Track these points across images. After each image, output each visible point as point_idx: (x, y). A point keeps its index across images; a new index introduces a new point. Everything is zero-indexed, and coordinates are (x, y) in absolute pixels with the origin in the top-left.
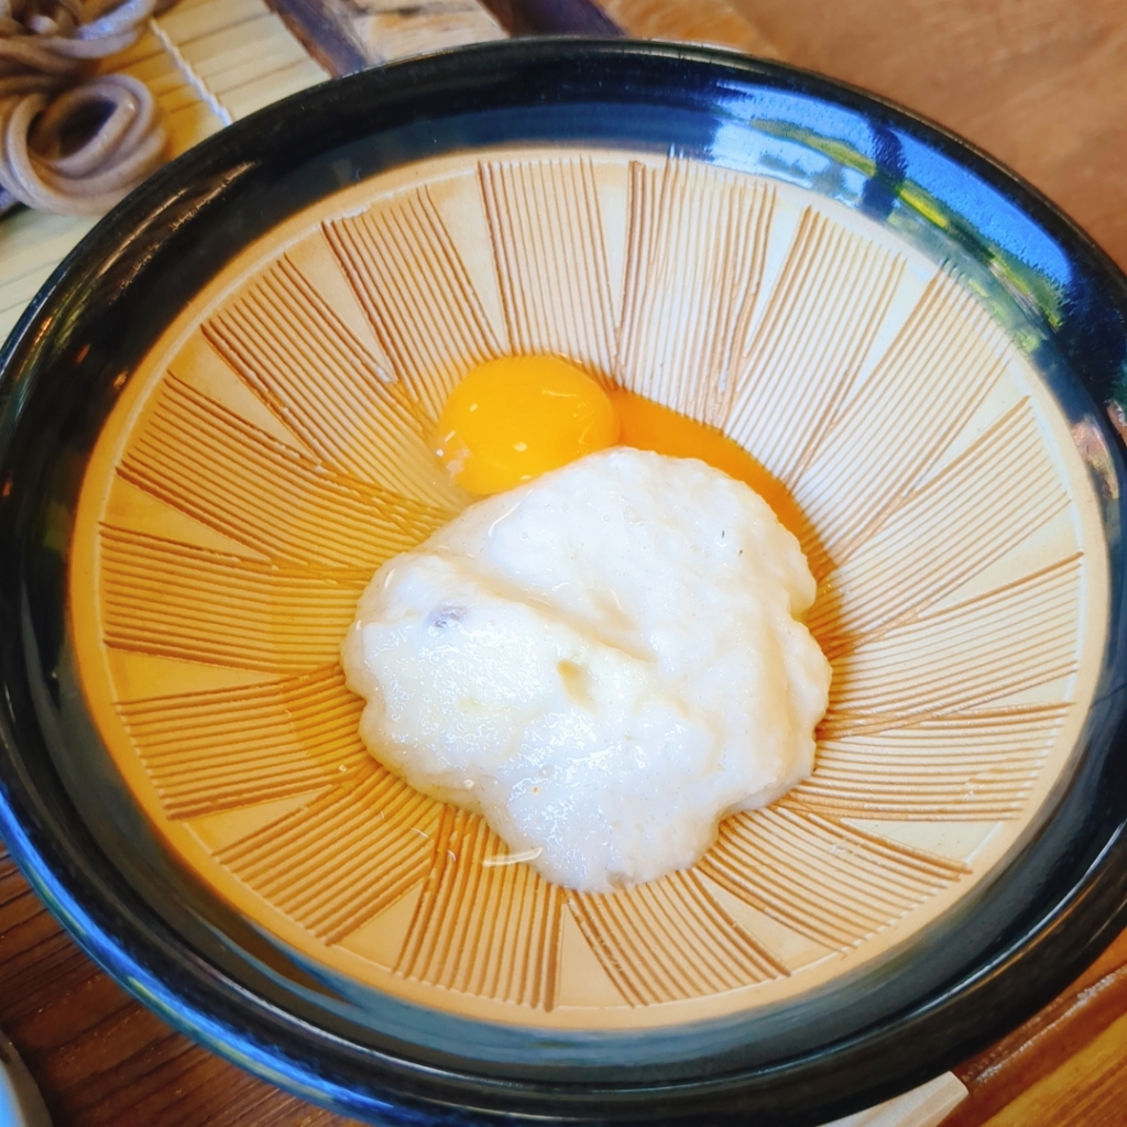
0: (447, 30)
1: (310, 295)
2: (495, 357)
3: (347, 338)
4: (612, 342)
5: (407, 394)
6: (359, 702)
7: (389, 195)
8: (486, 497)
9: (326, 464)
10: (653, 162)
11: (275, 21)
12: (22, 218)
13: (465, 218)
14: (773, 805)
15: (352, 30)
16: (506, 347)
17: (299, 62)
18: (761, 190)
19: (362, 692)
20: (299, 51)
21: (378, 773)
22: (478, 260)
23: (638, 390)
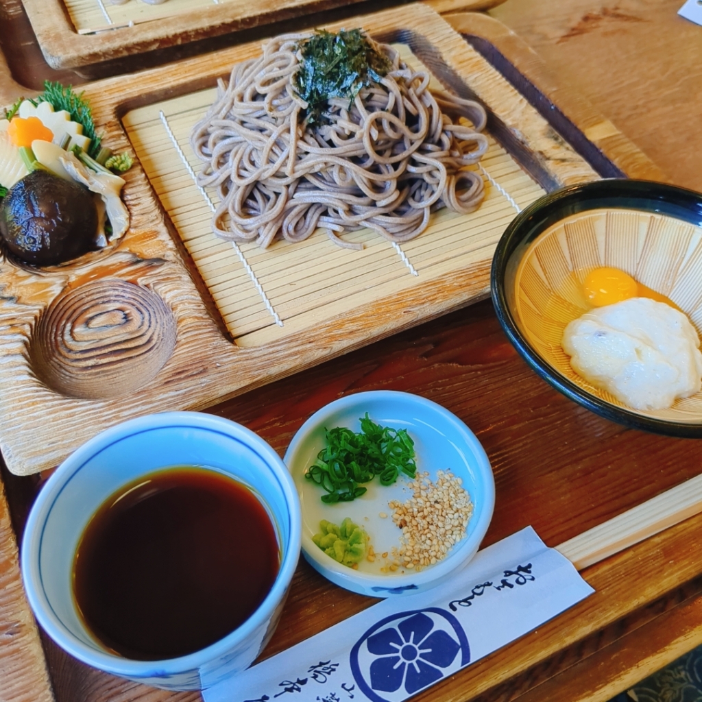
0: (575, 167)
1: (557, 243)
2: (600, 268)
3: (563, 257)
4: (635, 267)
5: (575, 276)
6: (569, 357)
7: (582, 218)
8: (602, 306)
9: (554, 292)
10: (658, 217)
11: (509, 156)
12: (444, 211)
13: (600, 227)
14: (690, 397)
15: (545, 164)
16: (604, 266)
17: (518, 171)
18: (690, 228)
19: (569, 354)
20: (518, 167)
21: (576, 376)
22: (601, 239)
23: (641, 282)
